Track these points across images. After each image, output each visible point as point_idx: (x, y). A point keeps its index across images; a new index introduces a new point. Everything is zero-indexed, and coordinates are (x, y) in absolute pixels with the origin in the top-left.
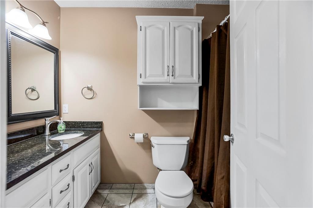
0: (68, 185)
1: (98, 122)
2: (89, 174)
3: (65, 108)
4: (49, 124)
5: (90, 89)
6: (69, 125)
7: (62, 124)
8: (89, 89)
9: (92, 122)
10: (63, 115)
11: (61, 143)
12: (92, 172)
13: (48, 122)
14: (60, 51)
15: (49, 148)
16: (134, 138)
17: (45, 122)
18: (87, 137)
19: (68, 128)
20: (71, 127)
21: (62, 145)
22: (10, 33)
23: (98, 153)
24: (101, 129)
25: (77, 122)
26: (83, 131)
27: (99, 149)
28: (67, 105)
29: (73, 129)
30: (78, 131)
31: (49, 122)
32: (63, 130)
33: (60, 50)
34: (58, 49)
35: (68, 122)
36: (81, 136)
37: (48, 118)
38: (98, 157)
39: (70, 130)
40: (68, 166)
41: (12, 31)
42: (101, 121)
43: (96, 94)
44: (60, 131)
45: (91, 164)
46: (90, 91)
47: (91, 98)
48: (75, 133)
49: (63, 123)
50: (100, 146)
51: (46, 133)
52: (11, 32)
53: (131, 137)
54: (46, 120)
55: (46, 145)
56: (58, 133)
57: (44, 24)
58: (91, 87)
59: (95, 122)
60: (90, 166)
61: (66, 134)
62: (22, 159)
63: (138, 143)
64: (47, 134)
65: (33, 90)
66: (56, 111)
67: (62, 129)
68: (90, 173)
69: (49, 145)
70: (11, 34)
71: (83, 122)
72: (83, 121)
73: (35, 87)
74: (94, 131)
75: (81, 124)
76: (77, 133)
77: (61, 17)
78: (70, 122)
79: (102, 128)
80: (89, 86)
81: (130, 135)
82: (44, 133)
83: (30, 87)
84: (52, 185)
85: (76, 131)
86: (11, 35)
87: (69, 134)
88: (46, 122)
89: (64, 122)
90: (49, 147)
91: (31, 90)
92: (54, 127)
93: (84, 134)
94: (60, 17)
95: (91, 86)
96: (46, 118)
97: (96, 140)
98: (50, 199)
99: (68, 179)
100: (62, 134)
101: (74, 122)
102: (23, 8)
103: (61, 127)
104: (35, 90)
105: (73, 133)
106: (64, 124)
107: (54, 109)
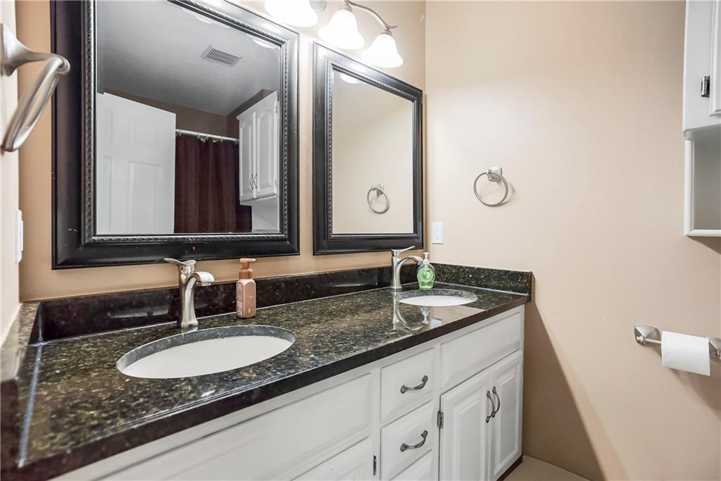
0: (425, 435)
1: (519, 273)
2: (487, 421)
3: (437, 231)
4: (398, 263)
5: (495, 178)
6: (444, 273)
7: (426, 268)
8: (493, 178)
9: (502, 271)
10: (431, 247)
11: (425, 314)
12: (498, 415)
13: (397, 259)
14: (426, 96)
15: (398, 321)
16: (657, 348)
17: (392, 259)
18: (482, 310)
19: (442, 281)
20: (450, 278)
21: (425, 319)
22: (332, 67)
23: (516, 365)
24: (527, 295)
25: (461, 267)
26: (477, 292)
27: (520, 353)
28: (441, 223)
29: (453, 284)
30: (464, 292)
31: (399, 260)
32: (429, 284)
33: (426, 93)
34: (421, 91)
35: (442, 265)
36: (466, 305)
37: (397, 251)
38: (516, 376)
39: (446, 285)
40: (425, 379)
41: (334, 63)
42: (528, 271)
43: (514, 191)
44: (423, 284)
45: (494, 392)
46: (496, 183)
47: (499, 205)
48: (456, 294)
49: (429, 267)
50: (521, 345)
51: (393, 285)
52: (332, 65)
53: (641, 338)
54: (393, 256)
55: (392, 313)
56: (418, 288)
57: (388, 30)
58: (499, 172)
59: (508, 272)
60: (488, 395)
61: (436, 295)
62: (324, 333)
63: (675, 372)
64: (395, 288)
65: (380, 193)
66: (417, 238)
67: (427, 281)
68: (489, 417)
69: (399, 315)
70: (334, 69)
71: (478, 269)
72: (477, 266)
73: (382, 185)
74: (506, 297)
75: (472, 273)
76: (460, 296)
77: (427, 17)
78: (446, 265)
79: (530, 293)
80: (495, 169)
81: (637, 334)
82: (389, 286)
83: (375, 185)
84: (382, 420)
85: (459, 292)
86: (332, 73)
87: (441, 294)
88: (394, 258)
89: (432, 264)
90: (399, 319)
91: (375, 193)
92: (410, 274)
93: (476, 299)
94: (425, 16)
95: (498, 168)
96: (395, 251)
97: (510, 323)
98: (375, 457)
99: (425, 418)
100: (425, 293)
101: (456, 266)
102: (349, 4)
103: (426, 276)
104: (382, 193)
105: (451, 295)
106: (431, 268)
107: (412, 232)
